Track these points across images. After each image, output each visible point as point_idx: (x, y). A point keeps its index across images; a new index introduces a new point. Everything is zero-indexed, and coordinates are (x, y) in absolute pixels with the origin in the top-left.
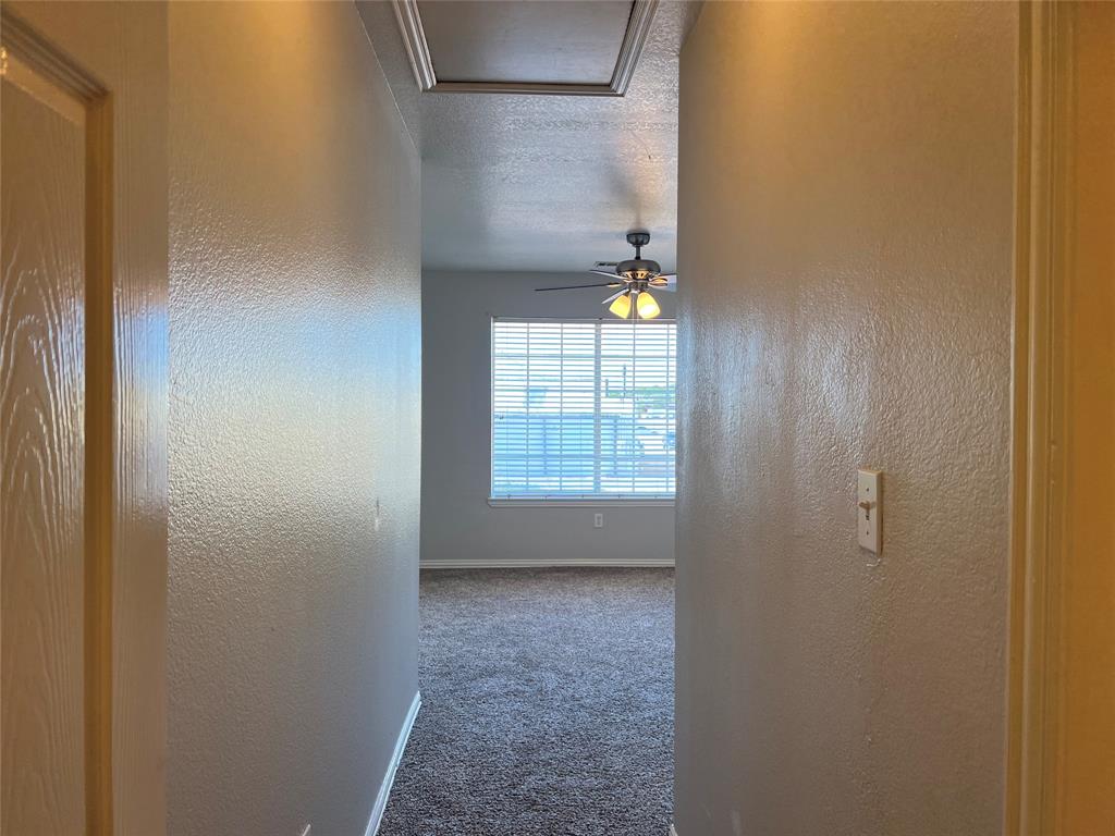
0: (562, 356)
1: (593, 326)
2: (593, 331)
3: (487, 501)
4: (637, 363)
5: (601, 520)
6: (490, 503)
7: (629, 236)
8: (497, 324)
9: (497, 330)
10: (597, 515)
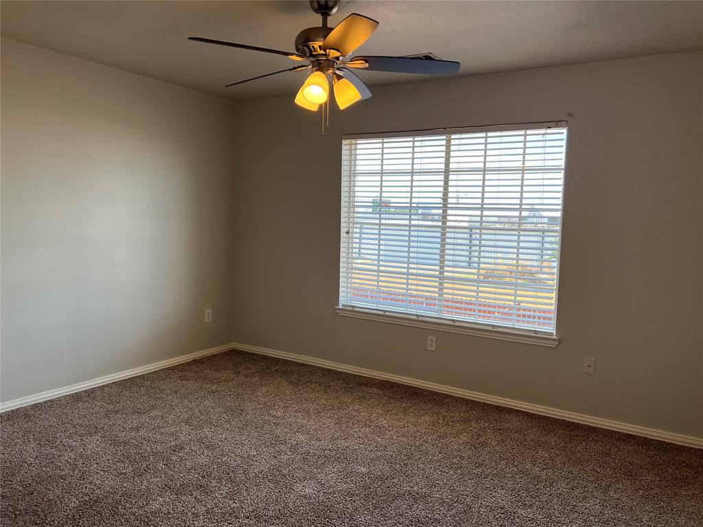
6: (337, 311)
10: (430, 337)
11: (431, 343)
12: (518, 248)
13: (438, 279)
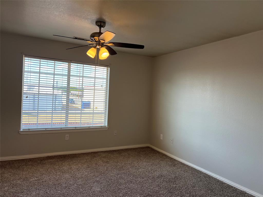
0: (54, 74)
1: (67, 63)
2: (67, 65)
3: (19, 132)
4: (84, 79)
5: (68, 137)
6: (20, 133)
7: (97, 22)
8: (26, 58)
9: (26, 60)
10: (66, 135)
11: (67, 137)
12: (94, 102)
13: (65, 114)
